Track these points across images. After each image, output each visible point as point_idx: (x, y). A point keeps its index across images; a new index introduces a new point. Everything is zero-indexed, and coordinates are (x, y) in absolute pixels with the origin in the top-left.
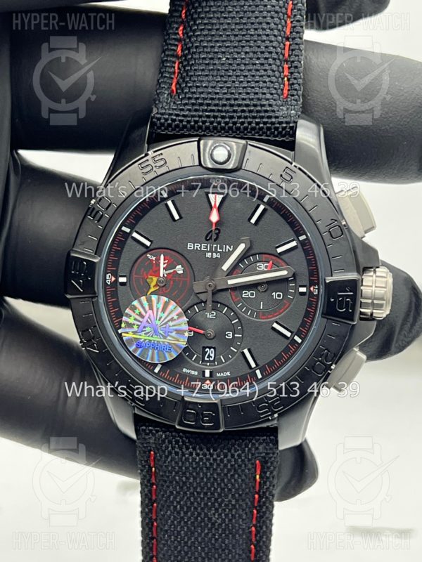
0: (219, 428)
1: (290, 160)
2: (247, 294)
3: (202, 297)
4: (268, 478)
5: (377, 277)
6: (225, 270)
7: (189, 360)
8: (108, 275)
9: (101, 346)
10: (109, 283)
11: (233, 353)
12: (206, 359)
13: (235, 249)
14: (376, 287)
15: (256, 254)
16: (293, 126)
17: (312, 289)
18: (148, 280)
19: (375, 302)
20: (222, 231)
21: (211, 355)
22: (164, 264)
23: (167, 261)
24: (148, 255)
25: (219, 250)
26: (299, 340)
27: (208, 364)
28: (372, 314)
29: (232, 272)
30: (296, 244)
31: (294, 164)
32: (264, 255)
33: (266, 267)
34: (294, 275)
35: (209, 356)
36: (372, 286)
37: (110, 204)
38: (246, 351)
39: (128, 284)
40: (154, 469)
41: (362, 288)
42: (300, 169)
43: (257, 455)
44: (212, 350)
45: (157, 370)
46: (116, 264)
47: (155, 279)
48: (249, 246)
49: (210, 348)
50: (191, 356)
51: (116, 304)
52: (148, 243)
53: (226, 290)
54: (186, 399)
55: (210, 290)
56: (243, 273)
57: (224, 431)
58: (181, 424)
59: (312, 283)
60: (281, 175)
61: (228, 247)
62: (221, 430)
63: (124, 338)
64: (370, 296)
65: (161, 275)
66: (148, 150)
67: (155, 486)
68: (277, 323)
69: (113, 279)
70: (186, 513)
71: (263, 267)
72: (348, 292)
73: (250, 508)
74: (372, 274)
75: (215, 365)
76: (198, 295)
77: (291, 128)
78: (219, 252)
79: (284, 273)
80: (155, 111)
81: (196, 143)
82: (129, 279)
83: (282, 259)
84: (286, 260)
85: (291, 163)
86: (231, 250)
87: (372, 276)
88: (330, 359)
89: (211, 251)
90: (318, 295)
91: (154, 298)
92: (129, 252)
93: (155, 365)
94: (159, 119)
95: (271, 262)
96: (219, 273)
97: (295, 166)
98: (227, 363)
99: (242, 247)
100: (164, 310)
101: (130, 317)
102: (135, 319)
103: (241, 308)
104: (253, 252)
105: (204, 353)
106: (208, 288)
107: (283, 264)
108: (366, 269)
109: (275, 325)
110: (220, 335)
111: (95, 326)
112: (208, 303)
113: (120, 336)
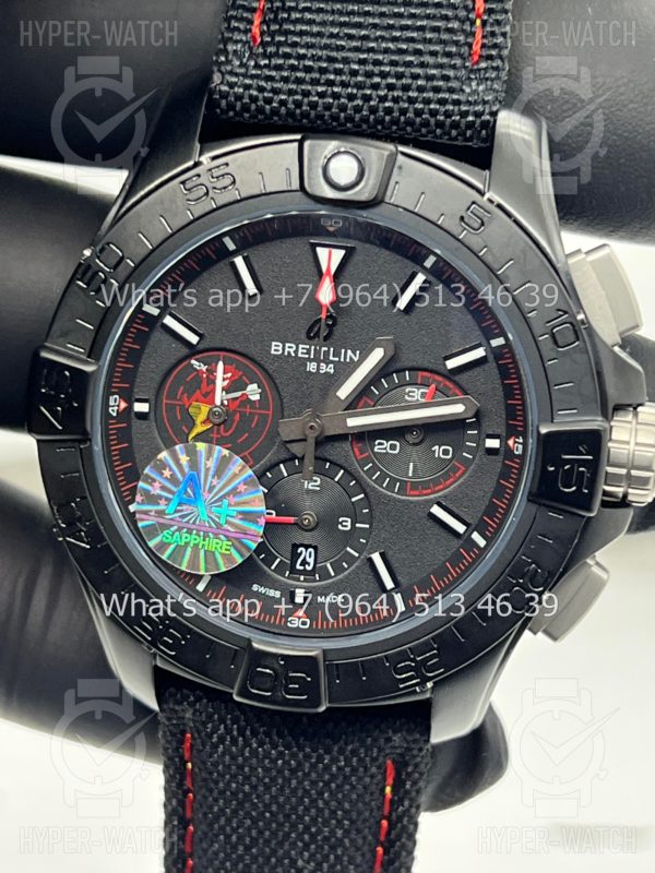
0: (318, 705)
1: (480, 186)
2: (382, 446)
3: (296, 449)
4: (407, 792)
5: (638, 423)
6: (343, 398)
7: (266, 568)
8: (112, 399)
9: (95, 536)
10: (115, 414)
11: (351, 560)
12: (298, 567)
13: (363, 359)
14: (637, 444)
15: (404, 370)
16: (488, 122)
17: (511, 442)
18: (191, 410)
19: (634, 472)
20: (339, 320)
21: (308, 559)
22: (224, 379)
23: (229, 375)
24: (193, 362)
25: (331, 358)
26: (482, 543)
27: (302, 578)
28: (625, 495)
29: (357, 402)
30: (483, 354)
31: (487, 196)
32: (420, 373)
33: (423, 395)
34: (477, 415)
35: (304, 563)
36: (628, 443)
37: (122, 259)
38: (376, 557)
39: (152, 416)
40: (189, 765)
41: (610, 444)
42: (500, 206)
43: (388, 751)
44: (311, 550)
45: (201, 587)
46: (129, 376)
47: (205, 409)
48: (391, 353)
49: (307, 547)
50: (269, 561)
51: (127, 455)
52: (194, 339)
53: (342, 437)
54: (255, 645)
55: (312, 435)
56: (378, 405)
57: (328, 709)
58: (244, 693)
59: (512, 432)
60: (462, 218)
61: (349, 352)
62: (322, 709)
63: (140, 524)
64: (625, 461)
65: (218, 402)
66: (200, 155)
67: (191, 795)
68: (439, 504)
69: (123, 405)
70: (247, 849)
71: (416, 394)
72: (583, 454)
73: (370, 845)
74: (630, 417)
75: (315, 581)
76: (289, 446)
77: (485, 125)
78: (332, 362)
79: (458, 409)
80: (217, 78)
81: (296, 145)
82: (155, 407)
83: (455, 383)
84: (464, 384)
85: (482, 194)
86: (356, 359)
87: (630, 422)
88: (541, 581)
89: (317, 359)
90: (522, 457)
91: (201, 446)
92: (158, 355)
93: (199, 578)
94: (224, 95)
95: (433, 386)
96: (330, 402)
97: (491, 201)
98: (338, 577)
99: (377, 355)
100: (219, 472)
101: (153, 482)
102: (163, 488)
103: (370, 473)
104: (399, 365)
105: (295, 556)
106: (308, 432)
107: (457, 391)
108: (619, 408)
109: (436, 510)
110: (327, 522)
111: (84, 498)
112: (306, 460)
113: (131, 518)
